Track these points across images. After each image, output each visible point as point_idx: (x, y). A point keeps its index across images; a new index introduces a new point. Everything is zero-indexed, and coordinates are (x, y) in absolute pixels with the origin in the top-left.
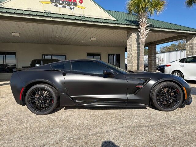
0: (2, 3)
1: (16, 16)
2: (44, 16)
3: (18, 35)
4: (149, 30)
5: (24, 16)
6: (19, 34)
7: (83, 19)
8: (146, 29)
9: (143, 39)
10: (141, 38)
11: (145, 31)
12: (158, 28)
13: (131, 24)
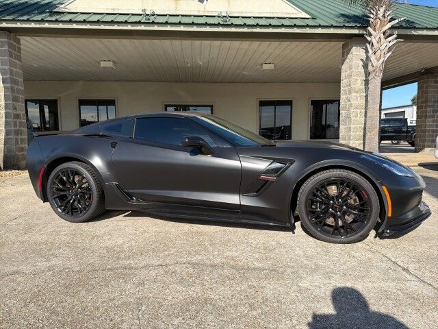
0: (66, 4)
1: (88, 26)
2: (139, 23)
3: (110, 64)
4: (395, 36)
5: (102, 27)
6: (114, 62)
7: (226, 20)
8: (387, 34)
9: (377, 62)
10: (373, 58)
11: (383, 40)
12: (427, 29)
13: (347, 25)
